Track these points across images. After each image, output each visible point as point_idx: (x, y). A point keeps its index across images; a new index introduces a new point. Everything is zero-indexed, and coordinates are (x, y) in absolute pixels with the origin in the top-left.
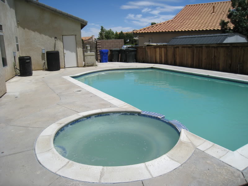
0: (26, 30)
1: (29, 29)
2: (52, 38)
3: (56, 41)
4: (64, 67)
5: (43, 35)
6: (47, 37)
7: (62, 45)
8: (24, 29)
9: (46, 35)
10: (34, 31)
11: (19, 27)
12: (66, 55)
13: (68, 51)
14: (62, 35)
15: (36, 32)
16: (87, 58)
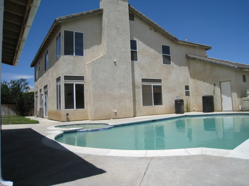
0: (195, 80)
1: (197, 79)
2: (212, 85)
3: (215, 87)
4: (221, 110)
5: (206, 83)
6: (208, 84)
7: (220, 90)
8: (194, 79)
9: (207, 83)
10: (200, 80)
11: (191, 78)
12: (223, 100)
13: (225, 96)
14: (220, 82)
15: (201, 81)
16: (244, 103)
